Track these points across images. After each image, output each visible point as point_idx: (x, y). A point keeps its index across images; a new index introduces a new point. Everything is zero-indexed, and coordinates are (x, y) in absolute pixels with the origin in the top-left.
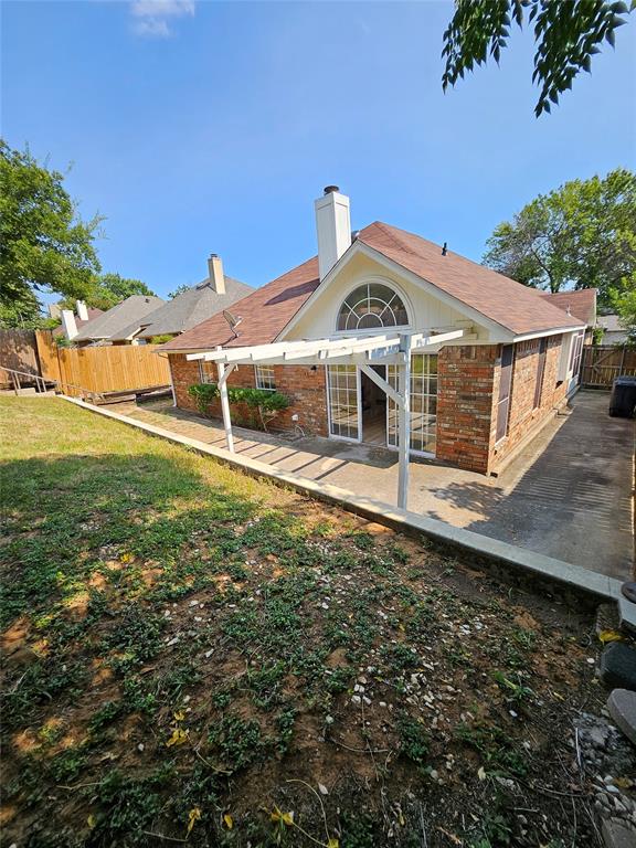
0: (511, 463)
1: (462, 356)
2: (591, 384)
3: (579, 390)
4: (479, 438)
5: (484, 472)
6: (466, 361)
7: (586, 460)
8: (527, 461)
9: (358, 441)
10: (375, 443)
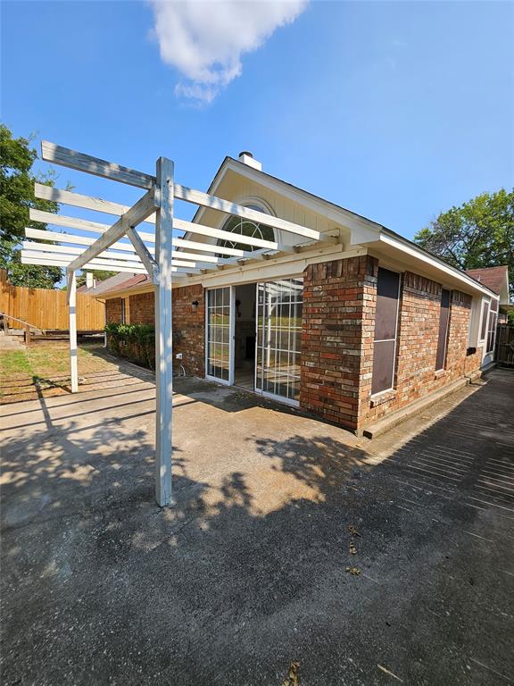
0: (398, 424)
1: (327, 275)
2: (508, 363)
3: (495, 367)
4: (347, 382)
5: (352, 429)
6: (332, 280)
7: (501, 432)
8: (422, 423)
9: (228, 383)
10: (245, 388)
